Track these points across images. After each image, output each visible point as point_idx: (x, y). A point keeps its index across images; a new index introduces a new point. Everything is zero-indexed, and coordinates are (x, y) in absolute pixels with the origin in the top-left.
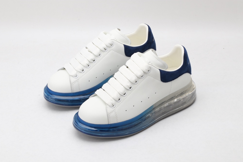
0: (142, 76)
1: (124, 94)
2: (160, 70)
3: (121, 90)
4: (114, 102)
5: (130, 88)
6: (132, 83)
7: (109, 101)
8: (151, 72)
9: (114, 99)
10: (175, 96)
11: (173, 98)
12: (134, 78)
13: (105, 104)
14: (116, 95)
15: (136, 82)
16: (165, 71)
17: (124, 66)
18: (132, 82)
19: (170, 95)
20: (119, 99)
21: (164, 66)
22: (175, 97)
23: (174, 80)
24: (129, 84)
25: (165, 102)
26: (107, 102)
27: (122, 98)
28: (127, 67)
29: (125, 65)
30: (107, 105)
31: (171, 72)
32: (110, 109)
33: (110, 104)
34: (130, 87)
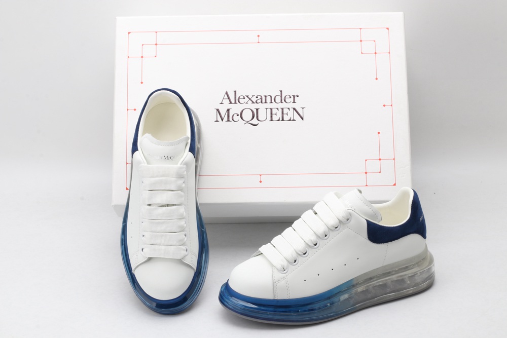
0: (336, 228)
1: (305, 254)
2: (368, 222)
3: (301, 246)
4: (285, 263)
5: (316, 245)
6: (319, 237)
7: (279, 262)
8: (352, 222)
9: (287, 260)
10: (393, 271)
11: (389, 273)
12: (321, 229)
13: (272, 265)
14: (290, 253)
15: (326, 236)
16: (376, 224)
17: (310, 210)
18: (319, 235)
19: (385, 266)
20: (295, 261)
21: (375, 215)
22: (394, 273)
23: (391, 241)
24: (313, 238)
25: (375, 279)
26: (275, 264)
27: (300, 260)
28: (316, 213)
29: (312, 210)
30: (274, 268)
31: (387, 227)
32: (278, 275)
33: (279, 267)
34: (315, 243)
